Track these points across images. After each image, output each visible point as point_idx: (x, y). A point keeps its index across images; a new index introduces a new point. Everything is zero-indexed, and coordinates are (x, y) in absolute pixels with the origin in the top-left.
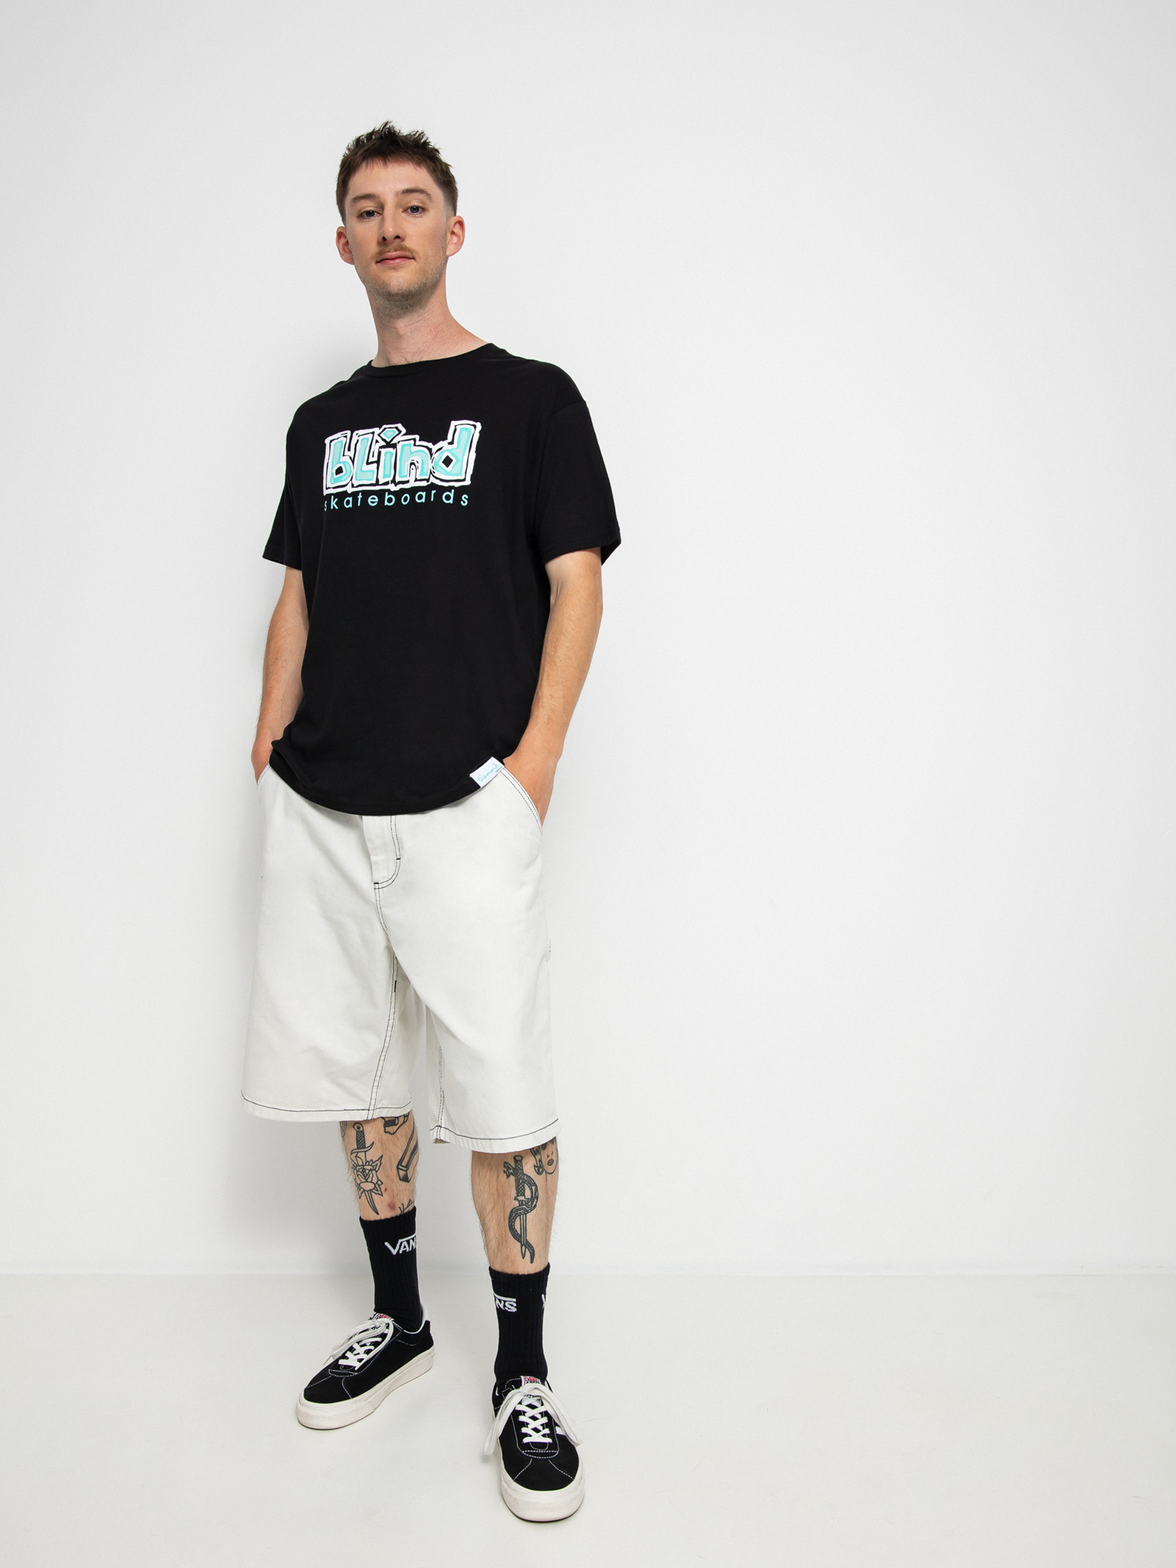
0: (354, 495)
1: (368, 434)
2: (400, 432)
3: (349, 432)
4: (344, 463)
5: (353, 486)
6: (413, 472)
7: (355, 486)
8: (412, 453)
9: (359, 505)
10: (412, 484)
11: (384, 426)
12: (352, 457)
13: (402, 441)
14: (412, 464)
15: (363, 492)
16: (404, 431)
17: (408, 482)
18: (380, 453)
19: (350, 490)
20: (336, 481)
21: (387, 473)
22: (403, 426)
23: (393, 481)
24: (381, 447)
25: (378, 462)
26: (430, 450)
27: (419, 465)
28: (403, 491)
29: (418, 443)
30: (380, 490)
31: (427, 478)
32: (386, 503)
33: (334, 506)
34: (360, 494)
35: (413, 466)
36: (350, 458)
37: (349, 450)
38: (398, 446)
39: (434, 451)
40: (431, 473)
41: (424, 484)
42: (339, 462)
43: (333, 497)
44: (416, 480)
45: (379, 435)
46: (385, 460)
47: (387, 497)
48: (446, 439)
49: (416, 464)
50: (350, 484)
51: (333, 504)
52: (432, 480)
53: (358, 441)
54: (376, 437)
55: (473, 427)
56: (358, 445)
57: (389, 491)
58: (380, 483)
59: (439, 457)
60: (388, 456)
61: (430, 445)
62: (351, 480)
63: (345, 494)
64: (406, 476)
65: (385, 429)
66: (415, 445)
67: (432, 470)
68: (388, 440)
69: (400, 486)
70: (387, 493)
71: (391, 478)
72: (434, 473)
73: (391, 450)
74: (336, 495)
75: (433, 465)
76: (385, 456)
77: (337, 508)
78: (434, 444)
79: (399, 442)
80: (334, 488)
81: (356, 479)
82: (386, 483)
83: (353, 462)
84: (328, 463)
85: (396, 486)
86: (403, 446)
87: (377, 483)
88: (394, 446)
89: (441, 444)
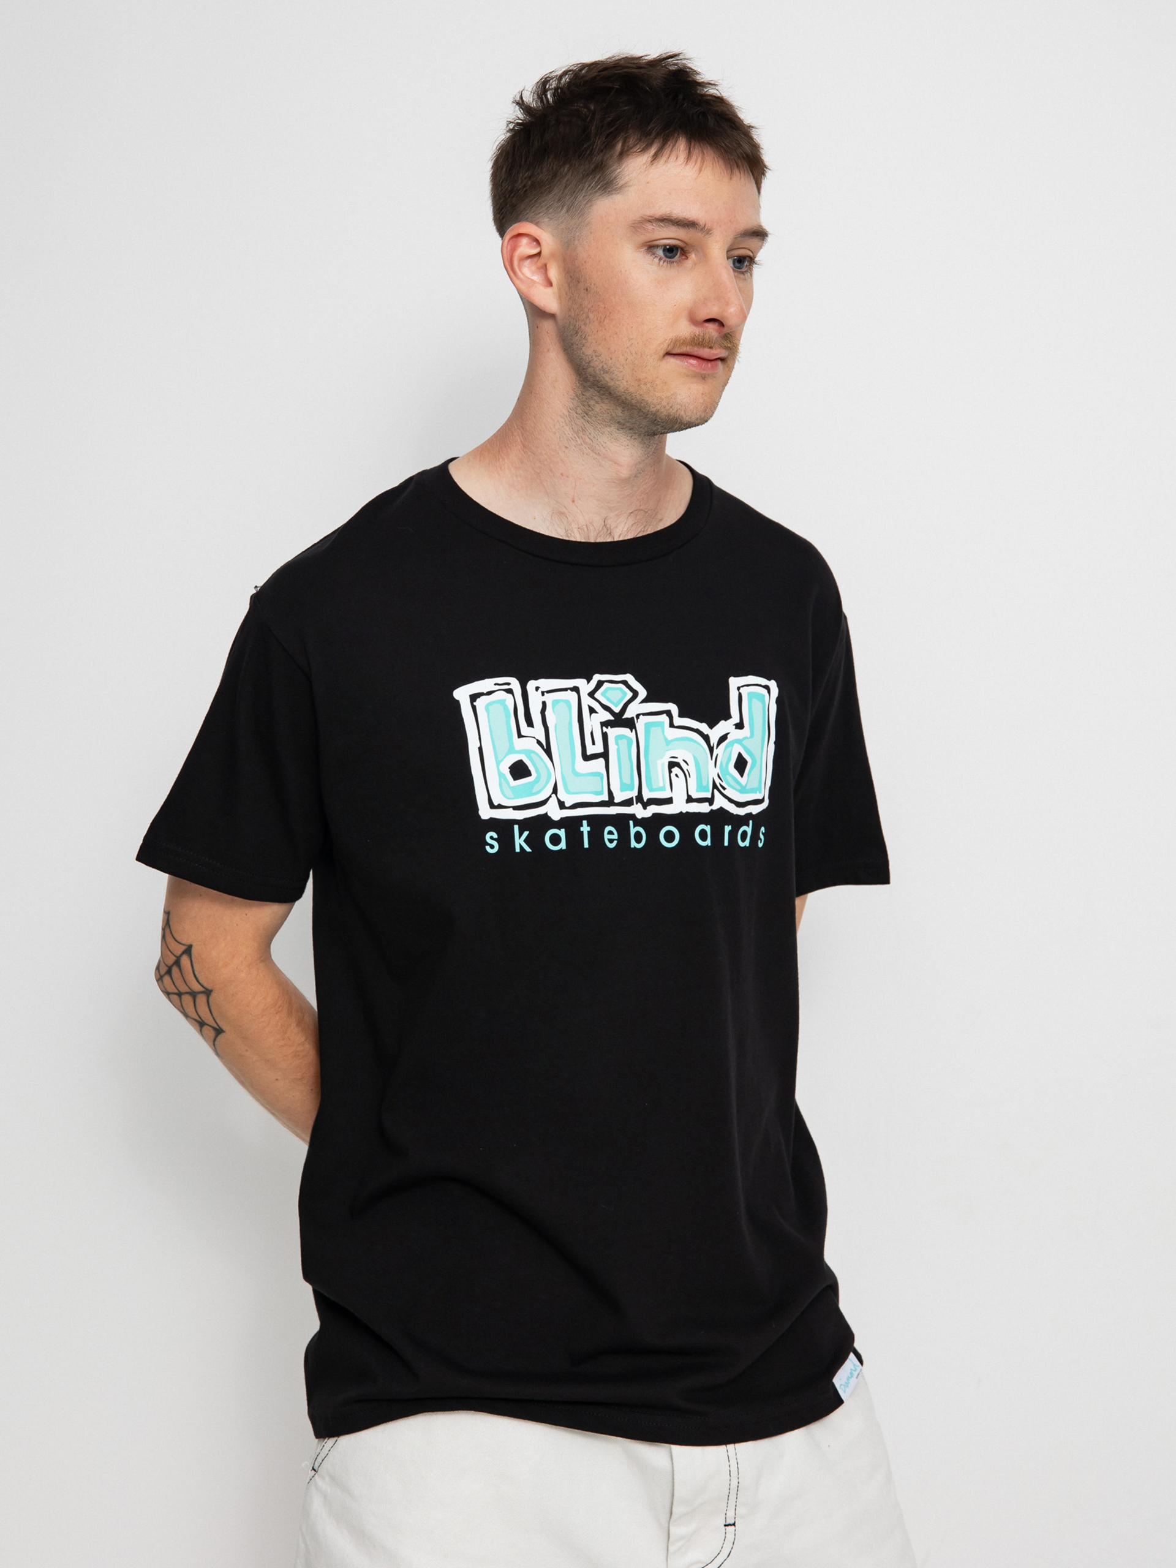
0: (571, 825)
1: (566, 690)
2: (635, 694)
3: (514, 684)
4: (528, 752)
5: (562, 805)
6: (679, 782)
7: (567, 805)
8: (668, 742)
9: (586, 845)
10: (679, 806)
11: (597, 677)
12: (544, 742)
13: (644, 714)
14: (672, 765)
15: (591, 819)
16: (643, 693)
17: (669, 801)
18: (605, 737)
19: (556, 814)
20: (517, 793)
21: (627, 781)
22: (637, 679)
23: (639, 798)
24: (605, 724)
25: (605, 755)
26: (706, 738)
27: (691, 768)
28: (659, 821)
29: (679, 721)
30: (618, 815)
31: (709, 796)
32: (633, 844)
33: (521, 847)
34: (585, 822)
35: (676, 770)
36: (539, 742)
37: (530, 723)
38: (638, 725)
39: (714, 741)
40: (715, 786)
42: (512, 750)
43: (516, 827)
44: (690, 800)
45: (592, 694)
46: (618, 750)
47: (633, 830)
48: (727, 717)
49: (683, 764)
50: (554, 801)
51: (520, 842)
52: (720, 802)
53: (544, 704)
54: (587, 701)
55: (765, 691)
56: (547, 713)
57: (632, 817)
58: (616, 801)
59: (727, 754)
60: (623, 743)
61: (703, 727)
62: (555, 790)
63: (544, 822)
64: (663, 789)
65: (600, 684)
66: (672, 725)
67: (718, 781)
68: (617, 710)
69: (653, 809)
70: (631, 822)
71: (634, 794)
72: (724, 789)
73: (625, 731)
74: (524, 824)
75: (718, 769)
76: (617, 744)
77: (528, 849)
78: (711, 727)
79: (638, 716)
80: (516, 808)
81: (568, 792)
82: (628, 803)
83: (548, 751)
84: (480, 749)
85: (645, 808)
86: (648, 726)
88: (630, 724)
89: (723, 727)
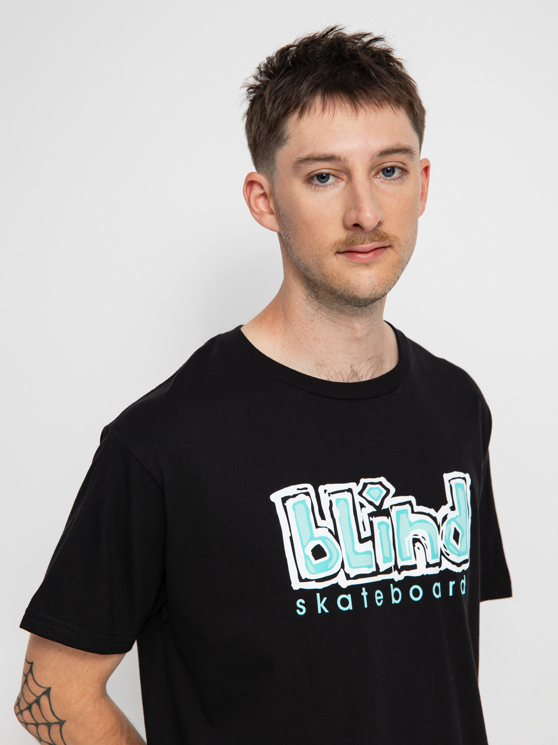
0: (354, 590)
1: (343, 491)
2: (388, 491)
3: (310, 488)
4: (323, 538)
5: (348, 577)
6: (420, 553)
7: (351, 576)
8: (411, 524)
9: (366, 606)
10: (421, 571)
11: (363, 481)
12: (333, 530)
13: (395, 505)
14: (415, 541)
15: (367, 586)
16: (393, 490)
17: (414, 567)
18: (371, 523)
19: (344, 584)
21: (388, 555)
22: (388, 480)
23: (396, 566)
24: (371, 515)
25: (372, 538)
26: (435, 519)
27: (427, 542)
28: (409, 581)
29: (417, 509)
30: (383, 581)
31: (438, 561)
32: (394, 601)
33: (322, 609)
34: (364, 589)
35: (418, 544)
36: (330, 531)
37: (323, 517)
38: (392, 513)
39: (440, 521)
40: (442, 554)
41: (435, 571)
42: (312, 538)
43: (318, 595)
44: (428, 565)
45: (360, 494)
46: (380, 533)
47: (393, 591)
48: (445, 503)
49: (422, 540)
50: (342, 574)
51: (321, 606)
52: (446, 565)
53: (331, 502)
54: (358, 499)
55: (464, 481)
56: (333, 509)
57: (392, 581)
58: (381, 571)
59: (448, 530)
60: (383, 527)
61: (432, 511)
62: (343, 566)
63: (336, 590)
64: (409, 558)
65: (365, 485)
66: (413, 512)
67: (444, 550)
68: (377, 504)
69: (405, 573)
70: (392, 585)
71: (392, 564)
72: (448, 555)
73: (384, 519)
74: (323, 592)
75: (443, 542)
76: (379, 528)
77: (326, 611)
78: (437, 510)
79: (391, 507)
80: (318, 581)
81: (351, 566)
82: (388, 571)
83: (336, 537)
84: (291, 538)
85: (399, 574)
86: (398, 513)
87: (377, 573)
88: (387, 513)
89: (444, 510)
